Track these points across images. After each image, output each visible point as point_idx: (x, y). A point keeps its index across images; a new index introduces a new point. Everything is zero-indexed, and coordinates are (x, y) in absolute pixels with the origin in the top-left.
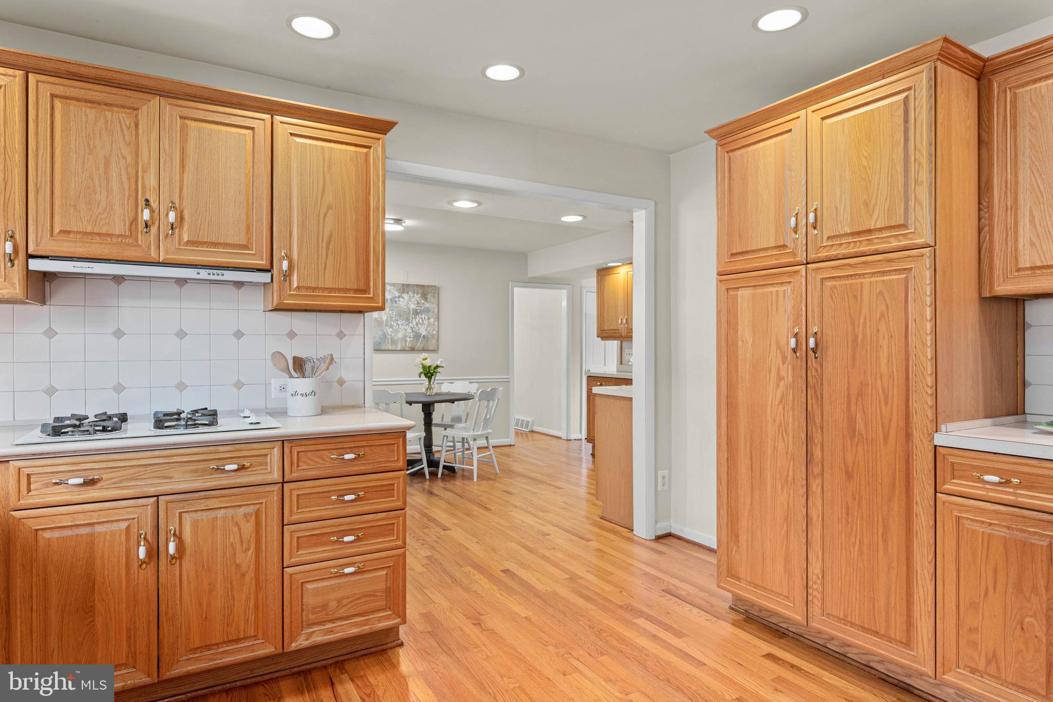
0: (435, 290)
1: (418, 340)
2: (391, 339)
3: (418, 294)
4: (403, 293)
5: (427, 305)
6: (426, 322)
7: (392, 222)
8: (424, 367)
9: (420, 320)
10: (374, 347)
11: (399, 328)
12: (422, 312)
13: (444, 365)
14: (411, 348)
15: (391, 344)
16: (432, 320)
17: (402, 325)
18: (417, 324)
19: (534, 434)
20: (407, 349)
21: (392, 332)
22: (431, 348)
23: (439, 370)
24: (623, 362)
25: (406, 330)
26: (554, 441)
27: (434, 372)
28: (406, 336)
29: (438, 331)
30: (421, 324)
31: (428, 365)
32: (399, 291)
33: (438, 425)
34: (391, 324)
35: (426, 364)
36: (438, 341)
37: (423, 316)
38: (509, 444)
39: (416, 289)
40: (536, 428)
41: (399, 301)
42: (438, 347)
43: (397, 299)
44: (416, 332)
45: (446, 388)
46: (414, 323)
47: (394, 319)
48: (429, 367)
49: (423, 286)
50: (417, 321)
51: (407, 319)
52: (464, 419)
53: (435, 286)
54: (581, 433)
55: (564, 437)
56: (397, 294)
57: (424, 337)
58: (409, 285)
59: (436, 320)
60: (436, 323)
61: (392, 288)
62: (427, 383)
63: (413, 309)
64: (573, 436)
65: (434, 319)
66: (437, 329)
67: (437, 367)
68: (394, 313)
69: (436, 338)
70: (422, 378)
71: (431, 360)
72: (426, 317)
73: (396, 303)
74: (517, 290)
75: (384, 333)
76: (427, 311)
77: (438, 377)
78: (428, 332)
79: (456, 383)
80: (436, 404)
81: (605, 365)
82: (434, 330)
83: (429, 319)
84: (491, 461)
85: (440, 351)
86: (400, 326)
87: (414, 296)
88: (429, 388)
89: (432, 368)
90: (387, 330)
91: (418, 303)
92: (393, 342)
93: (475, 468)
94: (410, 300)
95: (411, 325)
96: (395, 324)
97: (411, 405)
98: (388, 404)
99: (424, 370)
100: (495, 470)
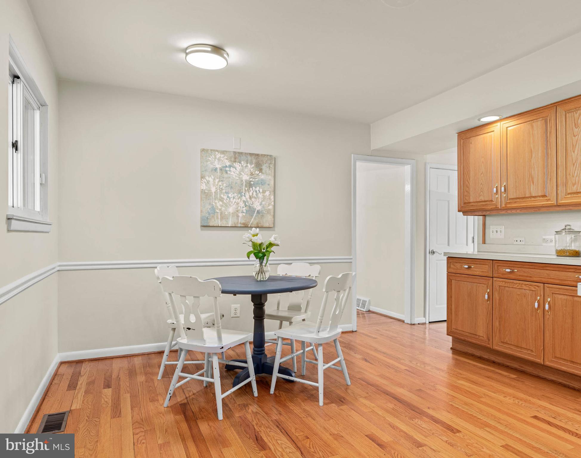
0: (272, 160)
1: (252, 216)
2: (221, 213)
3: (251, 163)
4: (235, 162)
5: (262, 177)
6: (260, 195)
7: (209, 49)
8: (254, 245)
9: (255, 193)
10: (201, 223)
11: (230, 201)
12: (256, 184)
13: (279, 243)
14: (244, 224)
15: (221, 220)
16: (267, 193)
17: (234, 198)
18: (250, 198)
19: (372, 315)
20: (239, 225)
21: (222, 206)
22: (267, 225)
23: (273, 248)
24: (487, 241)
25: (238, 204)
26: (397, 326)
27: (267, 251)
28: (237, 211)
29: (274, 206)
30: (255, 198)
31: (259, 242)
32: (230, 159)
33: (272, 317)
34: (220, 197)
35: (255, 241)
36: (274, 216)
37: (258, 189)
38: (351, 330)
39: (249, 158)
40: (372, 308)
41: (230, 171)
42: (274, 223)
43: (227, 169)
44: (250, 207)
45: (282, 271)
46: (247, 196)
47: (224, 191)
48: (261, 245)
49: (258, 155)
50: (251, 194)
51: (240, 192)
52: (303, 307)
53: (271, 156)
54: (425, 316)
55: (407, 321)
56: (228, 164)
57: (258, 212)
58: (242, 153)
59: (272, 193)
60: (272, 197)
61: (222, 156)
62: (258, 265)
63: (246, 181)
64: (417, 320)
65: (270, 192)
66: (273, 203)
67: (271, 245)
68: (225, 185)
69: (272, 214)
70: (251, 259)
71: (262, 238)
72: (261, 190)
73: (227, 173)
74: (359, 165)
75: (213, 207)
76: (262, 183)
77: (272, 257)
78: (263, 207)
79: (294, 264)
80: (269, 295)
81: (449, 245)
82: (269, 205)
83: (264, 192)
84: (340, 368)
85: (276, 229)
86: (232, 199)
87: (247, 166)
88: (261, 271)
89: (264, 246)
90: (216, 203)
91: (252, 174)
92: (223, 217)
93: (320, 385)
94: (242, 170)
95: (244, 198)
96: (225, 197)
97: (235, 295)
98: (198, 297)
99: (254, 249)
100: (345, 379)
